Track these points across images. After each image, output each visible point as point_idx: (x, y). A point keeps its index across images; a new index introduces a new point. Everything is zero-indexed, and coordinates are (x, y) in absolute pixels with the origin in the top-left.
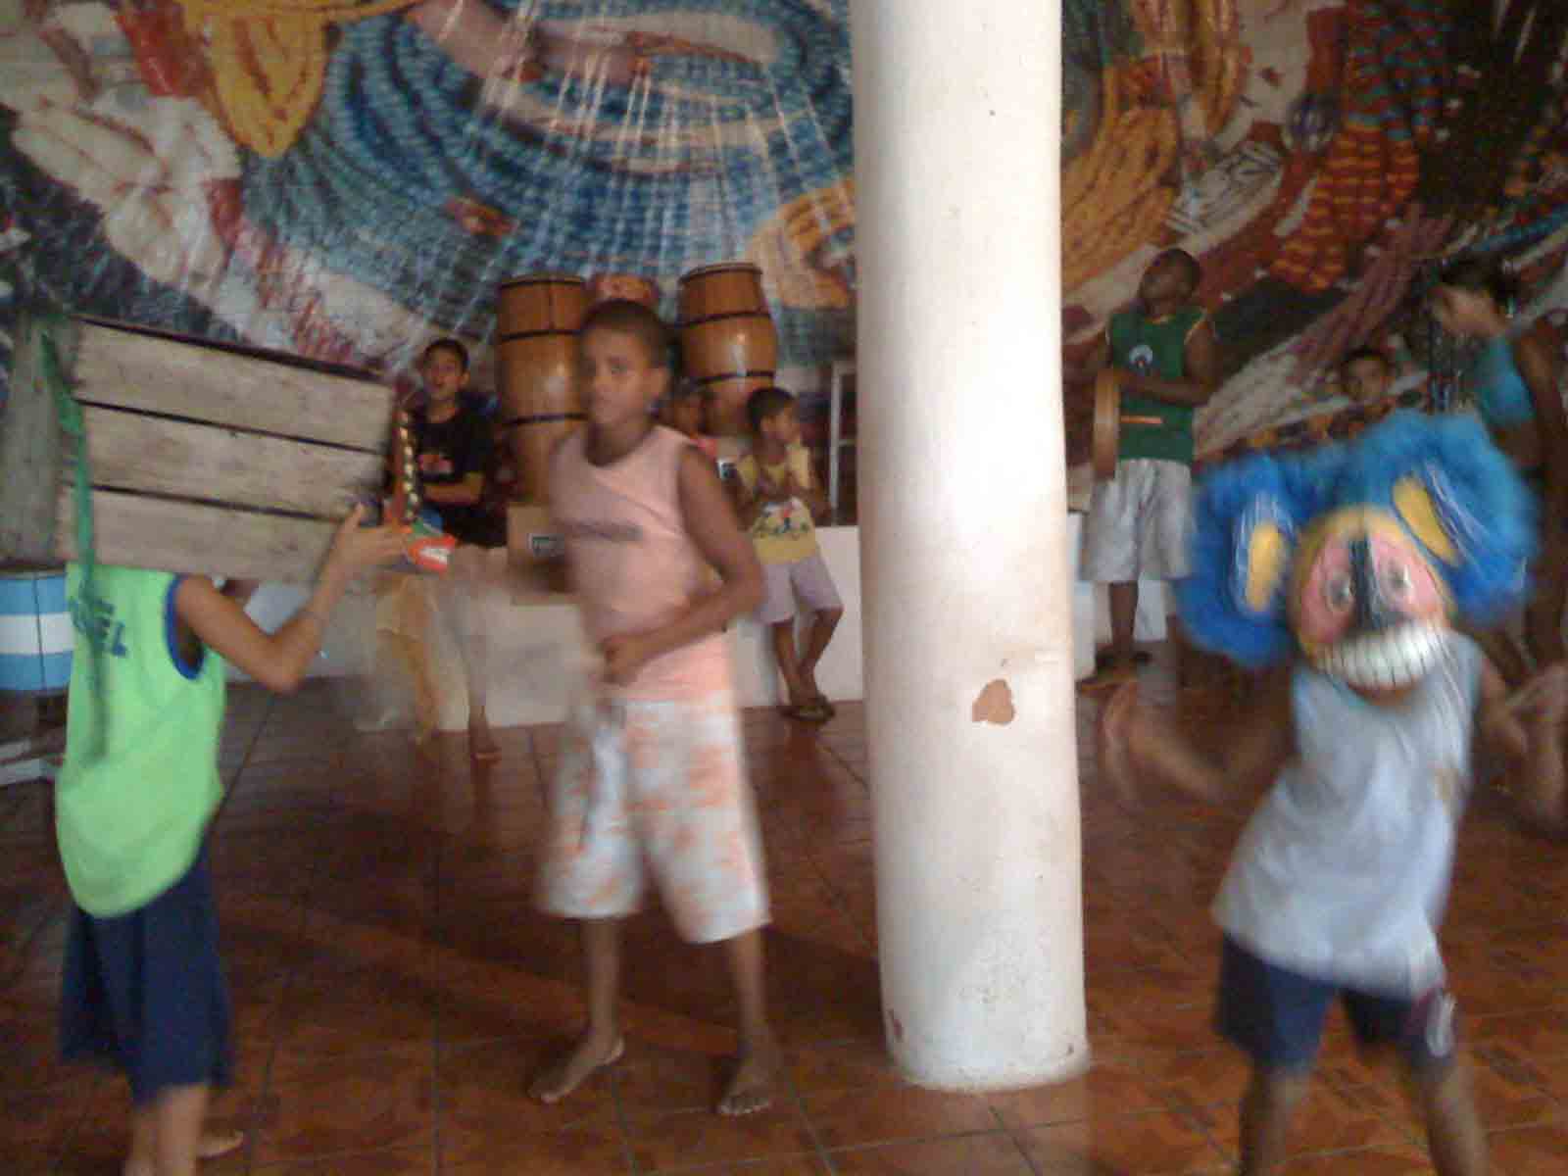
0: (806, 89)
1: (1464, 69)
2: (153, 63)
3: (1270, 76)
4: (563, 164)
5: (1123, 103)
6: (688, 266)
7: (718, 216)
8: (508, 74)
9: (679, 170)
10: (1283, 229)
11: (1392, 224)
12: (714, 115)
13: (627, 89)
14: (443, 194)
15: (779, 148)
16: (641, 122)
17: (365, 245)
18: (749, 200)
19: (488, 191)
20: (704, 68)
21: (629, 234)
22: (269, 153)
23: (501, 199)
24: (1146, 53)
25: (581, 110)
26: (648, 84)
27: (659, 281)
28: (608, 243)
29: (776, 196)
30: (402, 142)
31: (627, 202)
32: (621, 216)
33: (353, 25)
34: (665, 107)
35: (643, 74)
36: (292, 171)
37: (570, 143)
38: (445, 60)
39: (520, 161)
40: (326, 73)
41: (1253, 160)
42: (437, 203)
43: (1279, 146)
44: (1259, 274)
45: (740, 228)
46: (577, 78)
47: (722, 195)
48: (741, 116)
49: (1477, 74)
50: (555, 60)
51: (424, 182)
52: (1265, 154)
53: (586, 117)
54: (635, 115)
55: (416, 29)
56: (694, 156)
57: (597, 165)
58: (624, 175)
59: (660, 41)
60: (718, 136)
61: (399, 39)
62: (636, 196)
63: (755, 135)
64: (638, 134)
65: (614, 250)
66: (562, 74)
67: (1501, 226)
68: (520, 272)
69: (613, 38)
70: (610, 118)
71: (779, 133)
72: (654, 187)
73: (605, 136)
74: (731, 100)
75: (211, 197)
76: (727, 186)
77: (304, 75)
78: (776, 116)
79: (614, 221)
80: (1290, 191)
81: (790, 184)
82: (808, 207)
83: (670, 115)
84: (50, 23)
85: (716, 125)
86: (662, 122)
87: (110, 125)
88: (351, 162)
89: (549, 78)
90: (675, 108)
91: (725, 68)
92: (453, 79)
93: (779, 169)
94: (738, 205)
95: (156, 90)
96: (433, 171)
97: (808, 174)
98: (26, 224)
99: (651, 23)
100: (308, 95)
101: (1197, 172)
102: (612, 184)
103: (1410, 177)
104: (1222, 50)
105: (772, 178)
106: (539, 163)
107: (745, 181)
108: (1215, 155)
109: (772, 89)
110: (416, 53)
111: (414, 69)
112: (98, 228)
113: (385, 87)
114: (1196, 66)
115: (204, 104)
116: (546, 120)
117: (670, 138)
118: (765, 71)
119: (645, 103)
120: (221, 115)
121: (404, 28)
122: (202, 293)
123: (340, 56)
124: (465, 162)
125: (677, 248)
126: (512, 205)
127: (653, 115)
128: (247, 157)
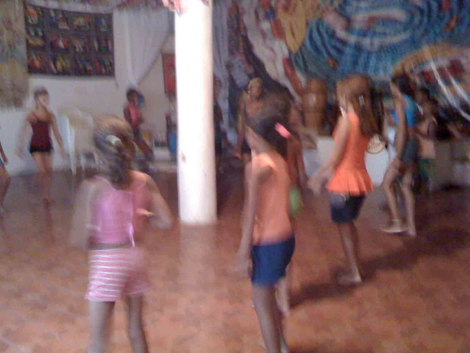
2: (276, 34)
9: (379, 50)
13: (368, 31)
14: (326, 59)
19: (336, 58)
22: (294, 51)
35: (372, 27)
36: (298, 55)
38: (329, 27)
39: (341, 49)
40: (306, 32)
50: (351, 25)
55: (324, 21)
61: (320, 24)
69: (366, 19)
70: (363, 38)
73: (362, 43)
75: (283, 61)
84: (260, 26)
87: (268, 47)
92: (330, 32)
95: (276, 38)
107: (395, 52)
110: (323, 26)
113: (317, 35)
115: (284, 41)
116: (348, 40)
119: (372, 34)
120: (286, 44)
124: (331, 50)
126: (340, 61)
128: (290, 52)
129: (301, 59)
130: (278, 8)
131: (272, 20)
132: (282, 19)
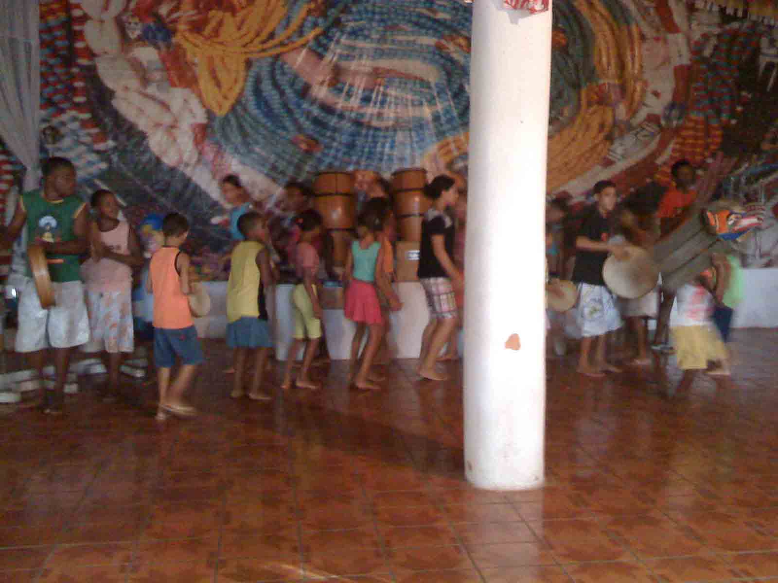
0: (449, 93)
1: (744, 93)
2: (173, 73)
3: (656, 94)
4: (344, 122)
5: (590, 104)
6: (396, 167)
7: (409, 147)
8: (322, 83)
9: (393, 126)
10: (659, 161)
11: (710, 161)
12: (410, 104)
13: (372, 91)
14: (292, 134)
15: (436, 118)
16: (378, 105)
17: (257, 154)
18: (422, 140)
19: (311, 133)
20: (406, 84)
21: (370, 153)
22: (220, 113)
23: (316, 136)
24: (601, 82)
25: (353, 99)
26: (382, 89)
27: (381, 173)
28: (361, 156)
29: (434, 139)
30: (276, 111)
31: (370, 139)
32: (367, 145)
33: (257, 60)
34: (388, 99)
35: (380, 85)
36: (229, 121)
37: (347, 114)
38: (296, 76)
39: (325, 121)
40: (245, 80)
41: (647, 130)
42: (289, 137)
43: (659, 125)
44: (648, 180)
45: (418, 152)
46: (351, 86)
47: (411, 137)
48: (421, 104)
49: (750, 96)
50: (342, 78)
51: (284, 128)
52: (652, 128)
53: (355, 102)
54: (375, 103)
55: (284, 63)
56: (400, 121)
57: (358, 123)
58: (369, 127)
59: (389, 71)
60: (412, 112)
61: (276, 67)
62: (374, 136)
63: (427, 112)
64: (376, 110)
65: (364, 159)
66: (345, 84)
67: (759, 163)
68: (322, 168)
69: (367, 69)
70: (363, 104)
71: (437, 112)
72: (381, 134)
73: (362, 111)
74: (417, 97)
75: (194, 130)
76: (413, 134)
77: (236, 81)
78: (435, 104)
79: (364, 147)
80: (663, 144)
81: (440, 134)
82: (448, 144)
83: (390, 103)
84: (131, 54)
85: (410, 108)
86: (386, 106)
87: (153, 98)
88: (254, 118)
89: (339, 85)
90: (393, 100)
91: (415, 84)
92: (299, 85)
93: (436, 127)
94: (417, 142)
95: (173, 85)
96: (288, 124)
97: (449, 130)
98: (115, 138)
99: (384, 63)
100: (237, 90)
101: (621, 135)
102: (364, 132)
103: (719, 140)
104: (635, 81)
105: (433, 131)
106: (333, 121)
107: (421, 132)
108: (630, 128)
109: (435, 94)
110: (284, 74)
111: (283, 81)
112: (145, 143)
113: (270, 87)
114: (623, 89)
115: (193, 92)
116: (336, 103)
117: (390, 113)
118: (433, 85)
119: (380, 97)
120: (200, 96)
121: (279, 63)
122: (188, 172)
123: (251, 73)
124: (302, 120)
125: (390, 159)
126: (321, 139)
127: (383, 103)
128: (210, 114)
129: (235, 128)
130: (175, 21)
131: (161, 44)
132: (186, 45)
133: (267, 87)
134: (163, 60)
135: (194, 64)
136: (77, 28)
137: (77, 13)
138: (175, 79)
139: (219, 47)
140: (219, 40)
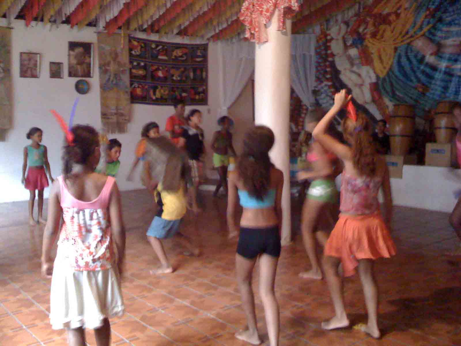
2: (363, 59)
8: (431, 54)
13: (459, 55)
23: (427, 84)
30: (407, 72)
33: (400, 47)
36: (385, 80)
39: (432, 75)
40: (394, 58)
42: (413, 85)
51: (411, 81)
55: (412, 46)
57: (450, 74)
58: (456, 76)
66: (443, 53)
69: (457, 43)
70: (454, 63)
73: (452, 67)
75: (370, 86)
77: (390, 59)
87: (355, 72)
88: (397, 77)
89: (440, 54)
92: (419, 57)
95: (363, 65)
96: (413, 78)
100: (390, 63)
106: (437, 75)
113: (405, 60)
115: (371, 67)
116: (439, 64)
120: (374, 69)
121: (410, 46)
122: (367, 106)
123: (397, 54)
129: (388, 84)
130: (366, 34)
131: (359, 46)
132: (369, 45)
133: (404, 60)
134: (360, 54)
135: (372, 54)
136: (328, 44)
137: (329, 38)
138: (364, 62)
139: (383, 43)
140: (383, 39)
